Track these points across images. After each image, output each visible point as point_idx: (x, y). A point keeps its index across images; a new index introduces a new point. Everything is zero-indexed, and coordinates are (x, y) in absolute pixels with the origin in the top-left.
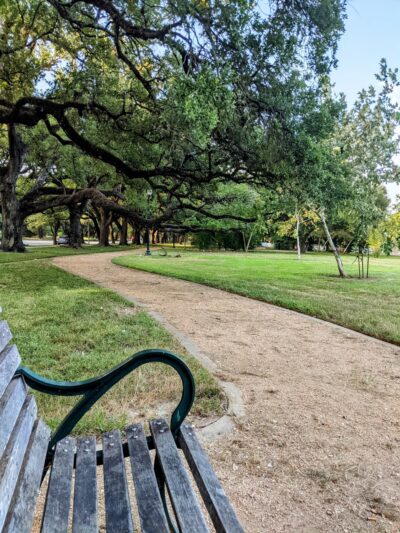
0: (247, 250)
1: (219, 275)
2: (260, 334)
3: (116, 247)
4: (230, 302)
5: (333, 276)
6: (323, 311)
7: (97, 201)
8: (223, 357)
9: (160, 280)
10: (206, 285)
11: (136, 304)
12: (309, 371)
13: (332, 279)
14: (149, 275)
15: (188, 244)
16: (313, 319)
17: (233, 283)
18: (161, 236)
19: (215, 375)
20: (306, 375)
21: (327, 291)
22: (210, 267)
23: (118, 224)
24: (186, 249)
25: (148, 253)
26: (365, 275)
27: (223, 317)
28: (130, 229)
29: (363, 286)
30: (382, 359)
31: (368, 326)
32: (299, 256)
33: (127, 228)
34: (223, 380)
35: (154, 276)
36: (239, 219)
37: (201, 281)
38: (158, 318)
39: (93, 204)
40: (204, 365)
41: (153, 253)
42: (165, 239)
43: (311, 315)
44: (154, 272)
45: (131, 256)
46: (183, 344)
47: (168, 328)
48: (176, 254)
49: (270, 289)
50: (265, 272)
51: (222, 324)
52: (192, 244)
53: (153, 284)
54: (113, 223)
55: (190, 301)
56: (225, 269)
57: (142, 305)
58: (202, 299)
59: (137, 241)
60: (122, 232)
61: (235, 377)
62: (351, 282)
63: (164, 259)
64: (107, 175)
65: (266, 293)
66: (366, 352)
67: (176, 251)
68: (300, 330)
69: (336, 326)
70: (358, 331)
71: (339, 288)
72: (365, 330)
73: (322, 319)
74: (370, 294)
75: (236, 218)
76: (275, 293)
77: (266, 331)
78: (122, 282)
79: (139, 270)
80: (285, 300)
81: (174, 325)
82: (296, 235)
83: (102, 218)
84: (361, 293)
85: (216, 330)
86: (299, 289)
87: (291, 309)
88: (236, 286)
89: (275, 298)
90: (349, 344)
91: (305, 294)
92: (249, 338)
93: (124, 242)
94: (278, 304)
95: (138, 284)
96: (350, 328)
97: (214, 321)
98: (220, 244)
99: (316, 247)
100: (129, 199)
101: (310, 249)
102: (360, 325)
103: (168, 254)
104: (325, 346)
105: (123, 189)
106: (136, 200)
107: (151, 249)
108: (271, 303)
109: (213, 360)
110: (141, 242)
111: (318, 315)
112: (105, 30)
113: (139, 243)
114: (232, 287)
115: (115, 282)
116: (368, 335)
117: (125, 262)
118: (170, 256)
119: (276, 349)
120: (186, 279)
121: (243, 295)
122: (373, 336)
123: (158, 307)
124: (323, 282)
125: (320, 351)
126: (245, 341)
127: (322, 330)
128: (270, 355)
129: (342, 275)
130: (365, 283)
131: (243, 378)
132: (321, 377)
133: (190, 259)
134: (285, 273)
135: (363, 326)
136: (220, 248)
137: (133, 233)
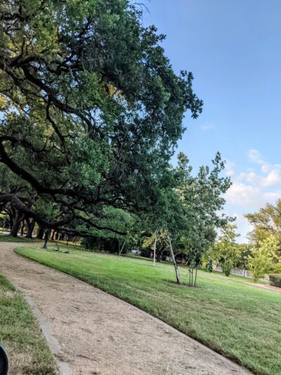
0: (120, 254)
1: (92, 272)
2: (105, 324)
3: (22, 239)
4: (92, 295)
5: (173, 282)
6: (155, 310)
7: (14, 204)
8: (69, 341)
9: (45, 270)
10: (80, 279)
11: (18, 288)
12: (128, 358)
13: (171, 284)
14: (38, 265)
15: (78, 244)
16: (148, 315)
17: (100, 280)
18: (60, 235)
19: (55, 356)
20: (126, 361)
21: (164, 294)
22: (88, 265)
23: (28, 221)
24: (75, 248)
25: (45, 247)
26: (193, 284)
27: (82, 307)
28: (36, 227)
29: (190, 293)
30: (184, 351)
31: (183, 324)
32: (154, 263)
33: (34, 226)
34: (62, 360)
35: (42, 266)
36: (116, 232)
37: (76, 275)
38: (30, 302)
39: (11, 205)
40: (50, 347)
41: (48, 248)
42: (62, 238)
43: (147, 311)
44: (43, 264)
45: (31, 248)
46: (42, 327)
47: (36, 312)
48: (66, 250)
49: (125, 287)
50: (126, 273)
51: (78, 313)
52: (81, 244)
53: (38, 273)
54: (25, 221)
55: (61, 290)
56: (99, 267)
57: (22, 290)
58: (72, 290)
59: (40, 236)
60: (30, 228)
61: (71, 359)
62: (183, 289)
63: (55, 253)
64: (26, 187)
65: (120, 291)
66: (175, 346)
67: (68, 248)
68: (135, 323)
69: (161, 322)
70: (175, 328)
71: (173, 292)
72: (180, 327)
73: (153, 316)
74: (192, 299)
75: (114, 231)
76: (127, 291)
77: (110, 322)
78: (15, 269)
79: (33, 260)
80: (132, 298)
81: (41, 310)
82: (154, 248)
83: (17, 216)
84: (187, 298)
85: (73, 317)
86: (146, 290)
87: (134, 305)
88: (101, 282)
89: (126, 295)
90: (166, 338)
91: (148, 294)
92: (95, 327)
93: (29, 236)
94: (127, 300)
95: (26, 273)
96: (170, 325)
97: (74, 310)
98: (101, 247)
99: (168, 258)
100: (39, 206)
101: (164, 259)
102: (177, 323)
103: (61, 249)
104: (148, 337)
105: (36, 198)
106: (43, 207)
107: (48, 244)
108: (122, 299)
109: (60, 343)
110: (43, 238)
111: (151, 312)
112: (43, 98)
113: (41, 238)
114: (98, 283)
115: (9, 268)
116: (182, 332)
117: (23, 252)
118: (61, 252)
119: (111, 338)
120: (66, 272)
121: (104, 290)
122: (184, 333)
123: (34, 293)
124: (163, 286)
125: (143, 341)
126: (91, 329)
127: (151, 325)
128: (106, 342)
129: (178, 282)
130: (192, 290)
131: (78, 360)
132: (136, 363)
133: (76, 256)
134: (140, 276)
135: (179, 324)
136: (101, 250)
137: (38, 229)
